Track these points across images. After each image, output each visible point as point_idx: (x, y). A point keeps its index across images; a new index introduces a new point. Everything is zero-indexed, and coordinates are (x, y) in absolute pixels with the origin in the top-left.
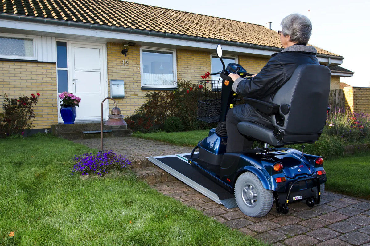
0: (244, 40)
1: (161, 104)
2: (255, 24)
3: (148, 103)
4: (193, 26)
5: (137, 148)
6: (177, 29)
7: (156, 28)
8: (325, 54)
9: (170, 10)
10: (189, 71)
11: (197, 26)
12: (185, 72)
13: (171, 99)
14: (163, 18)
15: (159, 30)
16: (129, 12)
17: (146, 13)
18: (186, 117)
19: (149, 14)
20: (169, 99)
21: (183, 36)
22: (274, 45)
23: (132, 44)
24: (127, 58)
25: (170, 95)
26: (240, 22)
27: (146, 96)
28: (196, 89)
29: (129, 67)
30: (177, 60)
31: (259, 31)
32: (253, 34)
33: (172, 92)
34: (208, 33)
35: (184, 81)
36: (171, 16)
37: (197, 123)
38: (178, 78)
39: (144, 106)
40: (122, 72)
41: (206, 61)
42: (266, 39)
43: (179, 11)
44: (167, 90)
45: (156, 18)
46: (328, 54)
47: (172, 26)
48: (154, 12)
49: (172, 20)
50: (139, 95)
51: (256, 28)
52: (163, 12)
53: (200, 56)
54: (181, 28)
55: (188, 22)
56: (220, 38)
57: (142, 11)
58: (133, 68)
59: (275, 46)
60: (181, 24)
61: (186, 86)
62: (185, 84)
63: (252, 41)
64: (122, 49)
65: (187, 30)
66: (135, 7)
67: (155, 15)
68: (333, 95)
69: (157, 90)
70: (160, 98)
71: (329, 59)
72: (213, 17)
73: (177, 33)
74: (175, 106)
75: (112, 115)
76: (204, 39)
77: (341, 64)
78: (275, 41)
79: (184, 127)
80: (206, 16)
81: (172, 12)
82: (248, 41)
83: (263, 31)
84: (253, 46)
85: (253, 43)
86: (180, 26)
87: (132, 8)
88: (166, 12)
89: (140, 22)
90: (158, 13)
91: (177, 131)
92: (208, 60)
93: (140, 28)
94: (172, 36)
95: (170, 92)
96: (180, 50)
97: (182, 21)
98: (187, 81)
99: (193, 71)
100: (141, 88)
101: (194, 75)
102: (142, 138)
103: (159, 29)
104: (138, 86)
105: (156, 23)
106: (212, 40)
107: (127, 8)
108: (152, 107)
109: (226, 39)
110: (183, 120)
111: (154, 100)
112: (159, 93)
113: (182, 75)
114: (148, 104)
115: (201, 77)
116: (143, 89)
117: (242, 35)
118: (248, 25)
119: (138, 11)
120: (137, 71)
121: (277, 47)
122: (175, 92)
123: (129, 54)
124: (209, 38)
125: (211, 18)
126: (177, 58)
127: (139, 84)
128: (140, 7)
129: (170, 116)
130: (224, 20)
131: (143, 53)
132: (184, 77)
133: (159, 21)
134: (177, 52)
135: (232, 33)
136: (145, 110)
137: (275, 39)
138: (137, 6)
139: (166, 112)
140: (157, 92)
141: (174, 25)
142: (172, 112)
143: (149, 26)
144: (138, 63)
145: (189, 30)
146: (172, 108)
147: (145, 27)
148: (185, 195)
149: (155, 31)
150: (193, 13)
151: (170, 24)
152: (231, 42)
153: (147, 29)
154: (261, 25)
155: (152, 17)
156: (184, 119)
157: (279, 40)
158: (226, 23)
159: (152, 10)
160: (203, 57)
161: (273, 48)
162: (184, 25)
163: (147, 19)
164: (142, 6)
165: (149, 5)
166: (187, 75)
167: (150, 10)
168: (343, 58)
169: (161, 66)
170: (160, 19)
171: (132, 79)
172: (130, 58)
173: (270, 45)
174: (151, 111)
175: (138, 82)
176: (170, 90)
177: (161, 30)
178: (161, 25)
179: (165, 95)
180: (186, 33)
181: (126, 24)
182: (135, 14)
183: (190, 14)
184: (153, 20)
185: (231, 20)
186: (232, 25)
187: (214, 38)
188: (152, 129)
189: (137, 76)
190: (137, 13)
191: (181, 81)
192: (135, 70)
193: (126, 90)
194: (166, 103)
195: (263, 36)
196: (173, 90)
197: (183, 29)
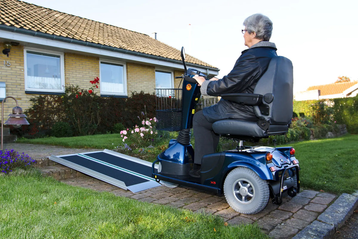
0: (132, 48)
1: (47, 109)
2: (141, 34)
3: (33, 107)
4: (81, 30)
5: (30, 151)
6: (65, 32)
7: (43, 29)
8: (204, 65)
9: (55, 11)
10: (77, 76)
11: (85, 31)
12: (73, 77)
13: (59, 104)
14: (48, 19)
15: (46, 32)
16: (9, 9)
17: (28, 12)
18: (75, 123)
19: (32, 13)
20: (56, 104)
21: (72, 40)
22: (160, 54)
23: (15, 44)
24: (9, 59)
25: (58, 99)
26: (127, 30)
27: (31, 100)
28: (84, 94)
29: (11, 68)
30: (65, 64)
31: (145, 40)
32: (140, 43)
33: (60, 97)
34: (97, 39)
35: (72, 86)
36: (57, 18)
37: (86, 128)
38: (65, 82)
39: (28, 111)
40: (3, 73)
41: (95, 66)
42: (152, 48)
43: (65, 13)
44: (54, 95)
45: (40, 18)
46: (207, 66)
47: (59, 29)
48: (38, 12)
49: (58, 22)
50: (22, 99)
51: (142, 38)
52: (47, 13)
53: (89, 61)
54: (69, 31)
55: (75, 26)
56: (109, 44)
57: (24, 10)
58: (16, 69)
59: (161, 56)
60: (68, 27)
61: (74, 90)
62: (73, 89)
63: (140, 49)
64: (4, 49)
65: (76, 34)
66: (15, 4)
67: (39, 15)
68: (211, 102)
69: (43, 94)
70: (46, 102)
71: (208, 70)
72: (100, 23)
73: (65, 36)
74: (62, 111)
75: (13, 114)
76: (93, 44)
77: (217, 75)
78: (160, 51)
79: (73, 133)
80: (93, 21)
81: (57, 14)
82: (136, 49)
83: (149, 40)
84: (141, 54)
85: (141, 52)
86: (68, 29)
87: (12, 4)
88: (51, 13)
89: (24, 21)
90: (42, 13)
91: (66, 137)
92: (97, 66)
93: (25, 27)
94: (60, 39)
95: (57, 97)
96: (68, 54)
97: (69, 24)
98: (75, 86)
99: (82, 76)
100: (26, 91)
101: (82, 80)
102: (30, 143)
103: (46, 30)
104: (23, 89)
105: (41, 23)
106: (102, 46)
107: (6, 4)
108: (37, 112)
109: (115, 46)
110: (72, 126)
111: (39, 104)
112: (45, 97)
113: (70, 79)
114: (33, 109)
115: (90, 82)
116: (27, 93)
117: (130, 43)
118: (135, 34)
119: (20, 9)
120: (20, 74)
121: (163, 57)
122: (63, 97)
123: (12, 54)
124: (98, 44)
125: (99, 23)
126: (65, 62)
127: (23, 87)
128: (20, 4)
129: (57, 121)
130: (111, 27)
131: (27, 55)
132: (72, 81)
133: (44, 22)
134: (65, 56)
135: (120, 41)
136: (30, 115)
137: (161, 49)
138: (18, 3)
139: (52, 117)
140: (43, 96)
141: (61, 27)
142: (59, 117)
143: (34, 27)
144: (21, 65)
145: (77, 34)
146: (60, 113)
147: (31, 27)
148: (92, 186)
149: (41, 32)
150: (80, 17)
151: (57, 26)
152: (120, 49)
153: (33, 29)
154: (146, 34)
155: (36, 17)
156: (72, 124)
157: (164, 50)
158: (114, 30)
159: (35, 9)
160: (92, 62)
161: (159, 58)
162: (71, 29)
163: (31, 19)
164: (22, 3)
165: (31, 3)
166: (75, 79)
167: (32, 8)
168: (219, 70)
169: (47, 69)
170: (45, 19)
171: (15, 81)
172: (12, 59)
173: (157, 55)
174: (36, 115)
175: (22, 84)
176: (58, 95)
177: (48, 32)
178: (47, 26)
179: (52, 100)
180: (75, 37)
181: (8, 22)
182: (16, 11)
183: (76, 18)
184: (38, 20)
185: (117, 27)
186: (120, 33)
187: (103, 44)
188: (38, 135)
189: (21, 78)
190: (19, 11)
191: (69, 85)
192: (18, 72)
193: (7, 93)
194: (53, 108)
195: (150, 45)
196: (60, 95)
197: (71, 33)
